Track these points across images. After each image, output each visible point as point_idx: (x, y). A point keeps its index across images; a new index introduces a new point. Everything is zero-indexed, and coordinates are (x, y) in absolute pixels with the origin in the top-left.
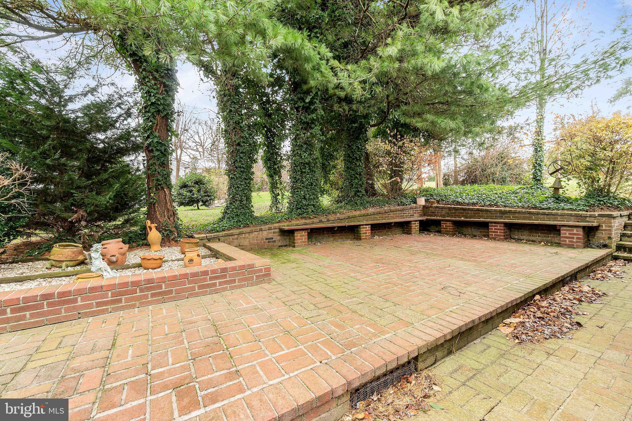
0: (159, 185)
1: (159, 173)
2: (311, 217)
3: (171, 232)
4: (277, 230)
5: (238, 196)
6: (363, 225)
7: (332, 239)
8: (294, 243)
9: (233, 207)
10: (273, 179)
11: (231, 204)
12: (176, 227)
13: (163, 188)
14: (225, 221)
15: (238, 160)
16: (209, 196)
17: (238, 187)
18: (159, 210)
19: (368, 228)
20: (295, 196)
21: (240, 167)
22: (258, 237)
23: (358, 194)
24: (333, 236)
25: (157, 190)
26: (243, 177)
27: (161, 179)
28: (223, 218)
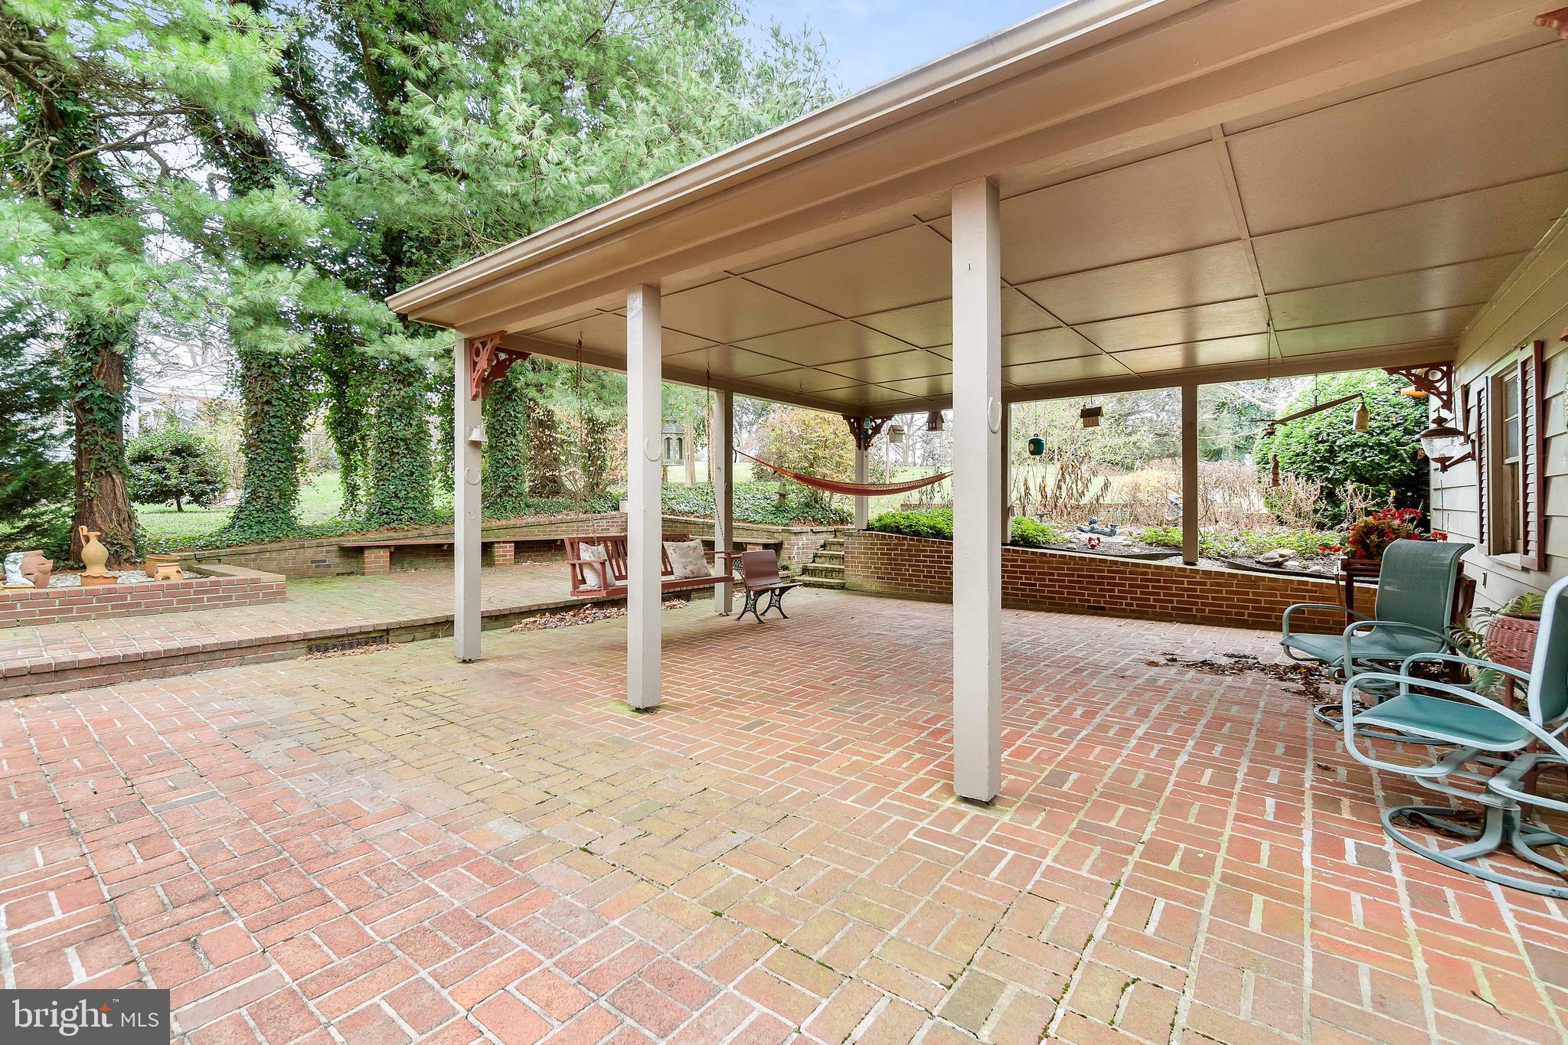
0: (102, 467)
1: (103, 448)
2: (406, 528)
3: (122, 546)
4: (335, 548)
5: (263, 490)
6: (499, 542)
7: (442, 564)
8: (364, 568)
9: (252, 508)
10: (348, 460)
11: (247, 502)
12: (134, 541)
13: (109, 474)
14: (234, 532)
15: (266, 430)
16: (209, 483)
17: (264, 476)
18: (99, 511)
19: (510, 547)
20: (379, 493)
21: (269, 441)
22: (294, 559)
23: (510, 492)
24: (444, 561)
25: (96, 476)
26: (275, 458)
27: (107, 459)
28: (232, 526)
